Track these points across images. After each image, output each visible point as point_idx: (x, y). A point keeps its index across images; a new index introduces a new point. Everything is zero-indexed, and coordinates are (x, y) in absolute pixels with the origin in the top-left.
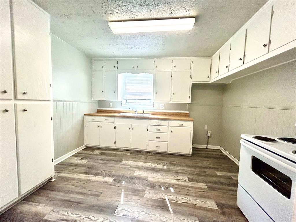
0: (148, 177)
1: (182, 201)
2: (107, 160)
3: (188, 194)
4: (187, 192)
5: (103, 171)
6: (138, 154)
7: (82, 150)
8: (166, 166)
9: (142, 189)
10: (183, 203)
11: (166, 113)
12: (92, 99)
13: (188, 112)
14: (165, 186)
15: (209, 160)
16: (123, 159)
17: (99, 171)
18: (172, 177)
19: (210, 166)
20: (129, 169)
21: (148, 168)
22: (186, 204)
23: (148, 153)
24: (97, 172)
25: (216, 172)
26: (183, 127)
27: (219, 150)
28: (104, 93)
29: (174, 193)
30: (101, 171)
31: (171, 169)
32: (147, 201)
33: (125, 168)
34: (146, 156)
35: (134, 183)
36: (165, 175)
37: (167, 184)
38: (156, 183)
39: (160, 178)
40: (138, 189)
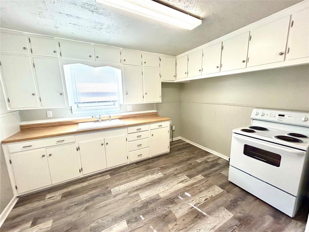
0: (158, 194)
1: (204, 200)
2: (87, 201)
3: (200, 190)
4: (198, 189)
5: (100, 221)
6: (120, 172)
7: (14, 208)
8: (160, 173)
9: (166, 211)
10: (205, 201)
11: (137, 115)
12: (9, 109)
13: (156, 111)
14: (180, 194)
15: (183, 151)
16: (108, 188)
17: (93, 225)
18: (175, 182)
19: (189, 157)
20: (130, 196)
21: (148, 184)
22: (208, 200)
23: (130, 166)
24: (91, 228)
25: (197, 161)
26: (163, 127)
27: (180, 140)
28: (37, 97)
29: (192, 196)
30: (96, 221)
31: (167, 174)
32: (184, 220)
33: (124, 198)
34: (131, 170)
35: (153, 210)
36: (169, 183)
37: (180, 192)
38: (171, 195)
39: (169, 189)
40: (164, 214)
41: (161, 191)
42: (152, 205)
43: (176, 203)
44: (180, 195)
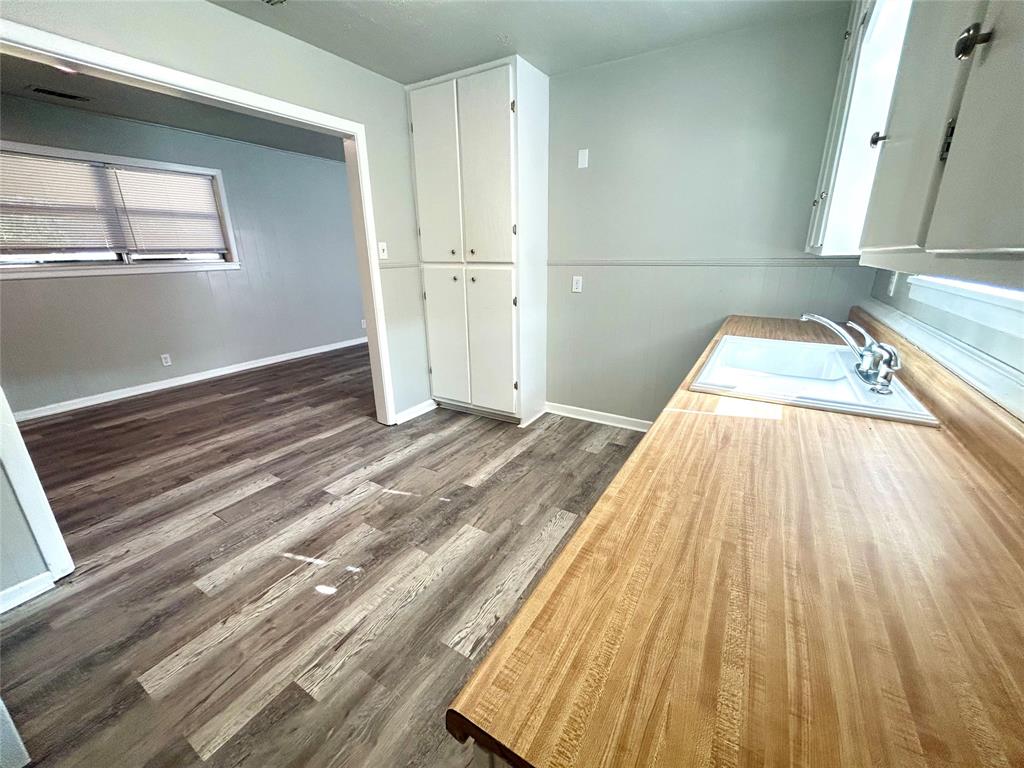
0: (430, 553)
1: (271, 591)
3: (268, 626)
4: (274, 631)
9: (394, 525)
14: (353, 581)
18: (372, 628)
22: (254, 598)
29: (312, 589)
32: (348, 526)
36: (406, 609)
37: (356, 588)
38: (387, 564)
39: (399, 582)
40: (398, 518)
41: (424, 568)
42: (433, 524)
43: (368, 550)
44: (356, 577)
